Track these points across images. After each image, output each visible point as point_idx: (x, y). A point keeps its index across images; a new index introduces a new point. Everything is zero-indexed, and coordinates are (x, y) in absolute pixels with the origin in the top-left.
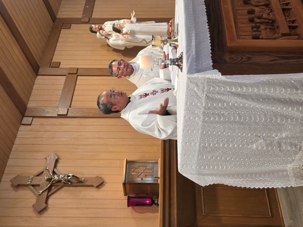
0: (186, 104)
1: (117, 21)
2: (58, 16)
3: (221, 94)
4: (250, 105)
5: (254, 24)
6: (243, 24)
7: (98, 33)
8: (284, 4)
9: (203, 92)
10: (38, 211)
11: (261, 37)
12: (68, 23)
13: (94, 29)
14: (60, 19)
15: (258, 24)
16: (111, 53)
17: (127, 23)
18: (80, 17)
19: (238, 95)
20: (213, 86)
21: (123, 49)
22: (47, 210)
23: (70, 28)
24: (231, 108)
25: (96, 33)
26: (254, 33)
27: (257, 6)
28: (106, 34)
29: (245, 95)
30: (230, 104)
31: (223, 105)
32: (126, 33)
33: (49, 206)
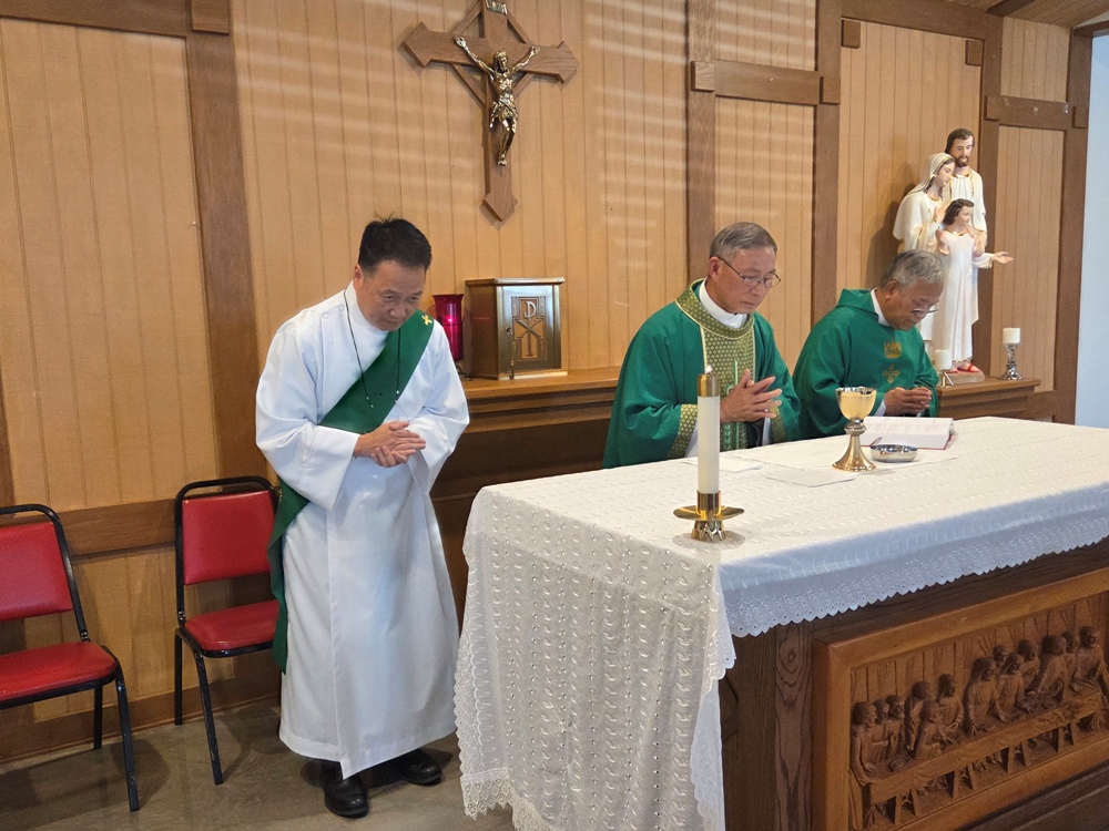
0: (645, 547)
1: (983, 210)
2: (1008, 21)
3: (670, 651)
4: (644, 725)
5: (902, 703)
6: (908, 669)
7: (946, 157)
8: (968, 774)
9: (675, 603)
10: (408, 43)
11: (861, 729)
12: (985, 55)
13: (958, 143)
14: (999, 28)
15: (903, 716)
16: (885, 198)
17: (973, 240)
18: (1004, 92)
19: (667, 700)
20: (690, 632)
21: (896, 234)
22: (413, 66)
23: (966, 63)
24: (636, 670)
25: (947, 151)
26: (872, 710)
27: (965, 700)
28: (941, 182)
29: (667, 717)
30: (646, 670)
31: (643, 650)
32: (940, 244)
33: (424, 72)
